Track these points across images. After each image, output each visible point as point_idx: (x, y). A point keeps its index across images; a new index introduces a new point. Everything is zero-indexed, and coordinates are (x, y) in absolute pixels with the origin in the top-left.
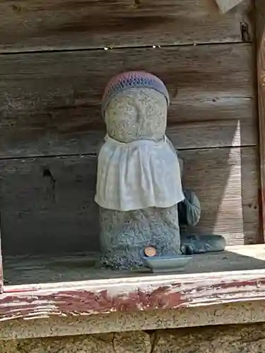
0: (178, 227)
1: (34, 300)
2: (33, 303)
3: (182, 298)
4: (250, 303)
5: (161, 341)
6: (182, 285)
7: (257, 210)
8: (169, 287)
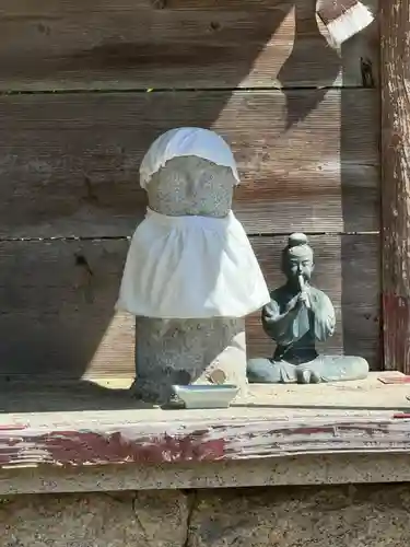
0: (244, 346)
1: (18, 442)
2: (17, 446)
3: (227, 447)
4: (325, 457)
5: (203, 505)
6: (228, 429)
7: (378, 323)
8: (207, 431)
